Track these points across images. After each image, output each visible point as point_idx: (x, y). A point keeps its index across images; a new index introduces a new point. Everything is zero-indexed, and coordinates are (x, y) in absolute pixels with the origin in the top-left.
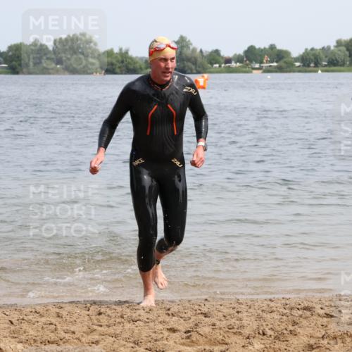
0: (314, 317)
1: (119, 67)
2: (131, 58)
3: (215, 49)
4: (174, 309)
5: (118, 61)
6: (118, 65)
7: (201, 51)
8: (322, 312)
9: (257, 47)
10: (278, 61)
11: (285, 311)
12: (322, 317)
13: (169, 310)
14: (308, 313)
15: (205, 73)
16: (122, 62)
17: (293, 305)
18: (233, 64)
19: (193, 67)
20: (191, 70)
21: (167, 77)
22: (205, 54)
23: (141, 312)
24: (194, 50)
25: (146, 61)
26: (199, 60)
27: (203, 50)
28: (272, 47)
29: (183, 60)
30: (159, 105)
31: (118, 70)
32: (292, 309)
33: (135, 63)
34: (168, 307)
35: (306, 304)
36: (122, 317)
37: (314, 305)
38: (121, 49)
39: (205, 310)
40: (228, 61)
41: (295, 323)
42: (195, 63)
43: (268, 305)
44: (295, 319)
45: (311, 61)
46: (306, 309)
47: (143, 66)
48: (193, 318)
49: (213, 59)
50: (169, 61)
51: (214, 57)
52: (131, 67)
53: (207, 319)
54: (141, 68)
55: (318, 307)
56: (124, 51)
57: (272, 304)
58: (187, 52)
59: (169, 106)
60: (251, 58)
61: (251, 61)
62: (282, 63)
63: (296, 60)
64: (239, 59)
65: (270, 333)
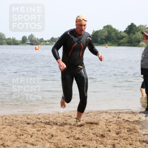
0: (72, 119)
1: (13, 43)
2: (16, 40)
3: (42, 38)
4: (29, 117)
5: (12, 41)
6: (12, 42)
7: (37, 39)
8: (74, 117)
9: (54, 37)
11: (63, 117)
12: (74, 119)
13: (28, 117)
14: (70, 118)
15: (39, 45)
16: (13, 41)
17: (65, 115)
19: (35, 43)
20: (35, 44)
22: (39, 39)
23: (19, 118)
24: (35, 38)
25: (21, 41)
26: (37, 41)
27: (38, 38)
29: (32, 41)
30: (77, 43)
31: (12, 44)
32: (65, 116)
33: (18, 42)
34: (27, 116)
36: (13, 120)
37: (72, 115)
38: (13, 38)
39: (39, 117)
41: (66, 121)
42: (36, 42)
43: (58, 115)
44: (66, 119)
46: (69, 116)
47: (20, 43)
48: (35, 120)
49: (41, 41)
51: (42, 41)
52: (16, 43)
53: (39, 120)
54: (19, 43)
55: (73, 115)
56: (14, 38)
57: (59, 115)
58: (33, 39)
61: (53, 42)
65: (59, 124)
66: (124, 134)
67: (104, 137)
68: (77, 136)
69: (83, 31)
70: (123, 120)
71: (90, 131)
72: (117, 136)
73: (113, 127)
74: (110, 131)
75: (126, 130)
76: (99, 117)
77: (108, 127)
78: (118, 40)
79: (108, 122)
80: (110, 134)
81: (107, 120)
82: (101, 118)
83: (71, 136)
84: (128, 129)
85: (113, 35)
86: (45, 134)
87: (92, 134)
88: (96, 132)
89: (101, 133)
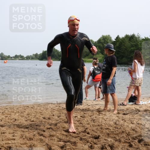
3: (9, 55)
7: (6, 56)
8: (30, 107)
10: (21, 58)
14: (28, 107)
18: (13, 58)
21: (75, 32)
28: (20, 55)
29: (2, 57)
30: (71, 44)
32: (24, 107)
35: (28, 106)
40: (12, 58)
41: (25, 110)
42: (5, 58)
45: (28, 58)
46: (27, 107)
48: (4, 110)
50: (76, 26)
51: (9, 57)
53: (7, 110)
57: (21, 106)
59: (76, 45)
60: (16, 57)
62: (22, 58)
63: (25, 58)
64: (14, 57)
65: (20, 112)
66: (63, 117)
67: (50, 119)
68: (32, 120)
69: (76, 31)
70: (62, 108)
71: (41, 116)
72: (58, 118)
73: (56, 113)
74: (53, 115)
75: (64, 114)
76: (47, 106)
77: (53, 113)
78: (59, 57)
79: (53, 110)
80: (54, 117)
81: (52, 108)
82: (48, 107)
83: (28, 120)
84: (65, 114)
85: (56, 53)
86: (11, 119)
87: (42, 118)
88: (45, 116)
89: (48, 117)
